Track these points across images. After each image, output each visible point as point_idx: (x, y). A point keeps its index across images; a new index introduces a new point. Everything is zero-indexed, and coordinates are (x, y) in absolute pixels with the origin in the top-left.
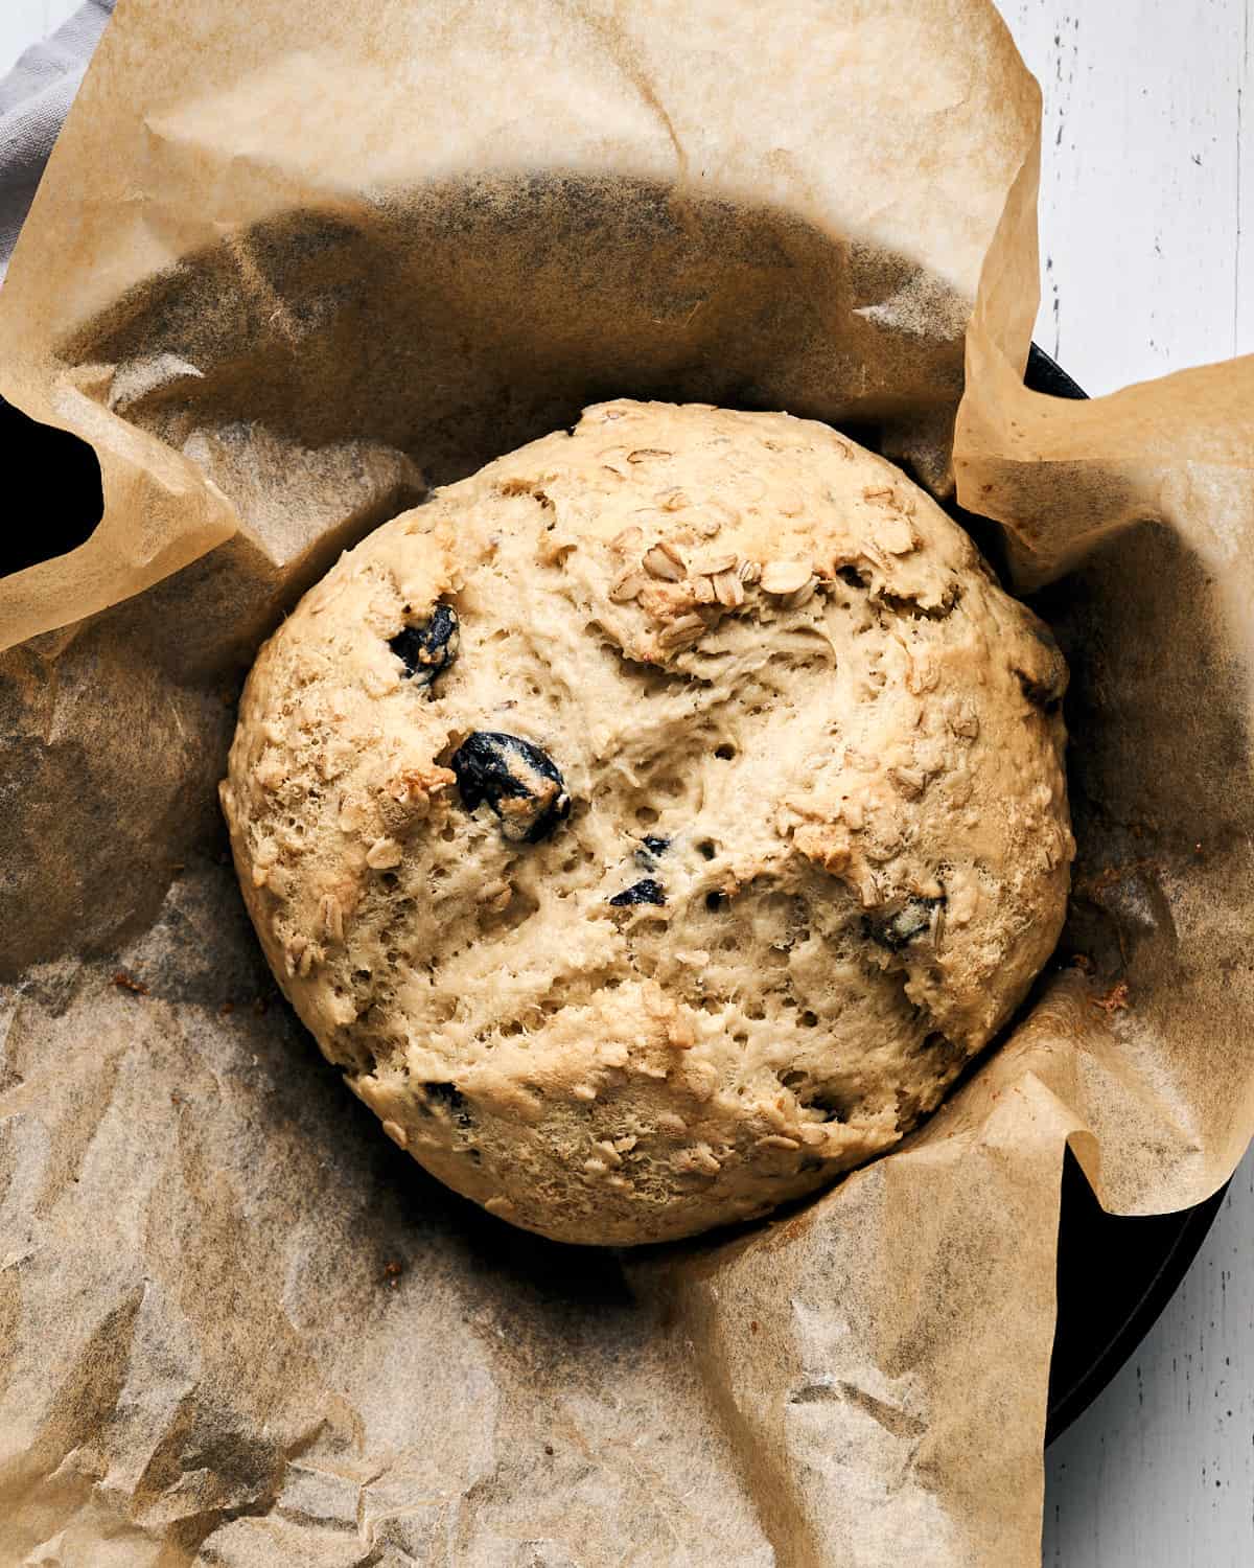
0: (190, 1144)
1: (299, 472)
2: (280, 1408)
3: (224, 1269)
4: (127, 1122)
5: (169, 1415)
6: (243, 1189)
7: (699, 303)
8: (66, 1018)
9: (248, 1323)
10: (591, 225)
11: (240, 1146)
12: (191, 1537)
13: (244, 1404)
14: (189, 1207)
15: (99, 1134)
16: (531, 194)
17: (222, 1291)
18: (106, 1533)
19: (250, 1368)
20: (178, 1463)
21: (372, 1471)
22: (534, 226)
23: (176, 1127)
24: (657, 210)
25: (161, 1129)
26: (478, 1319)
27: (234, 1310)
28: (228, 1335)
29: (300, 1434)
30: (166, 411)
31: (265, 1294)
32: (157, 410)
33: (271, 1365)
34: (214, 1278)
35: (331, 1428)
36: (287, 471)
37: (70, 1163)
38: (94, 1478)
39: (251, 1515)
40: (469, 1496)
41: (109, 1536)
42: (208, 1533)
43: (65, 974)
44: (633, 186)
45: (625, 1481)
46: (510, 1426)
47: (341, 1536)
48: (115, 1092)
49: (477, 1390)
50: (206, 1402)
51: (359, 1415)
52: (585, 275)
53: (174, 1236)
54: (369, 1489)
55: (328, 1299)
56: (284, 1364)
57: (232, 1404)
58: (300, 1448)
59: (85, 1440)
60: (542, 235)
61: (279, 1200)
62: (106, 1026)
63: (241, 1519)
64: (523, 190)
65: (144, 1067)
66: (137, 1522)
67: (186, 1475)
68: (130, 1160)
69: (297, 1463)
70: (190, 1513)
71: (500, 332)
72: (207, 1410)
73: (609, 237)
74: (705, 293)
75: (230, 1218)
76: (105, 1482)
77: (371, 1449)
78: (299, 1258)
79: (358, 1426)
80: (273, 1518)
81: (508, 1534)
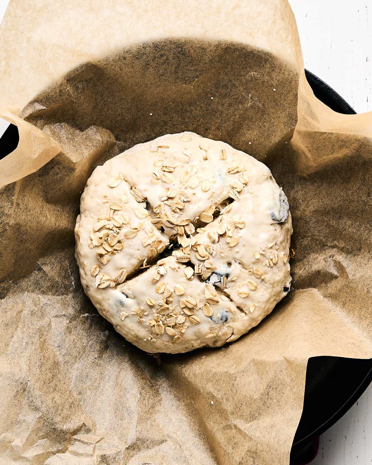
0: (42, 340)
1: (78, 137)
2: (69, 420)
3: (52, 378)
4: (23, 333)
5: (34, 423)
6: (58, 353)
7: (196, 79)
8: (5, 299)
9: (60, 394)
10: (162, 56)
11: (57, 340)
12: (41, 460)
13: (58, 419)
14: (42, 359)
15: (15, 337)
16: (143, 47)
17: (52, 384)
18: (14, 459)
19: (60, 408)
20: (37, 437)
21: (99, 439)
22: (145, 57)
23: (38, 334)
24: (182, 51)
25: (34, 335)
26: (132, 392)
27: (55, 390)
28: (54, 398)
29: (75, 428)
30: (36, 120)
31: (65, 385)
32: (33, 120)
33: (67, 406)
34: (49, 380)
35: (85, 426)
36: (75, 137)
37: (5, 345)
38: (10, 442)
39: (61, 453)
40: (127, 449)
41: (15, 460)
42: (47, 458)
43: (6, 286)
44: (174, 44)
45: (175, 445)
46: (140, 426)
47: (89, 459)
48: (19, 324)
49: (131, 414)
50: (46, 419)
51: (95, 421)
52: (161, 71)
53: (37, 367)
54: (97, 445)
55: (85, 386)
56: (71, 407)
57: (54, 419)
58: (76, 432)
59: (7, 431)
60: (147, 60)
61: (70, 356)
62: (17, 302)
63: (57, 454)
64: (141, 46)
65: (29, 316)
66: (23, 455)
67: (40, 441)
68: (24, 344)
69: (75, 437)
70: (41, 452)
71: (136, 92)
72: (46, 421)
73: (167, 59)
74: (198, 76)
75: (55, 362)
76: (14, 443)
77: (98, 432)
78: (76, 374)
79: (94, 425)
80: (67, 454)
81: (139, 461)
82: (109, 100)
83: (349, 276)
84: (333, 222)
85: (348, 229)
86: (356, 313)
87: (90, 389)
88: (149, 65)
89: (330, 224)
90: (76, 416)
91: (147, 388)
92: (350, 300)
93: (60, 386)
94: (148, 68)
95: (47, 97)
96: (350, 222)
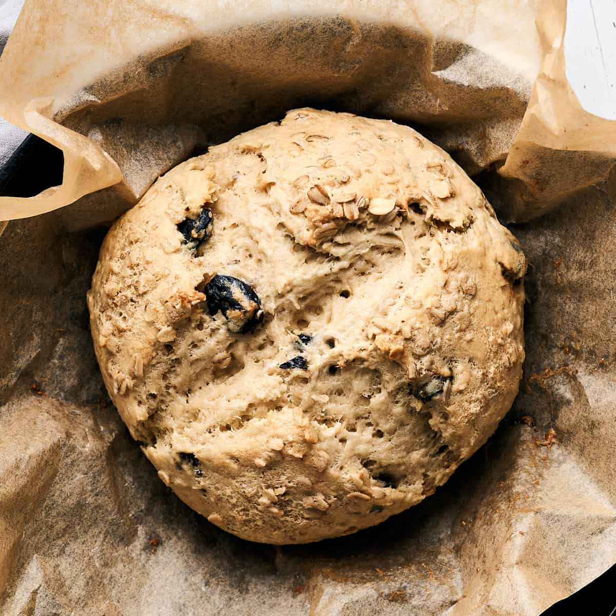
52: (300, 52)
74: (360, 61)
82: (204, 84)
83: (590, 401)
84: (570, 307)
85: (591, 320)
86: (602, 464)
87: (122, 561)
88: (280, 40)
89: (564, 309)
90: (94, 600)
91: (221, 573)
92: (590, 443)
93: (75, 547)
94: (278, 46)
95: (101, 82)
96: (594, 308)
